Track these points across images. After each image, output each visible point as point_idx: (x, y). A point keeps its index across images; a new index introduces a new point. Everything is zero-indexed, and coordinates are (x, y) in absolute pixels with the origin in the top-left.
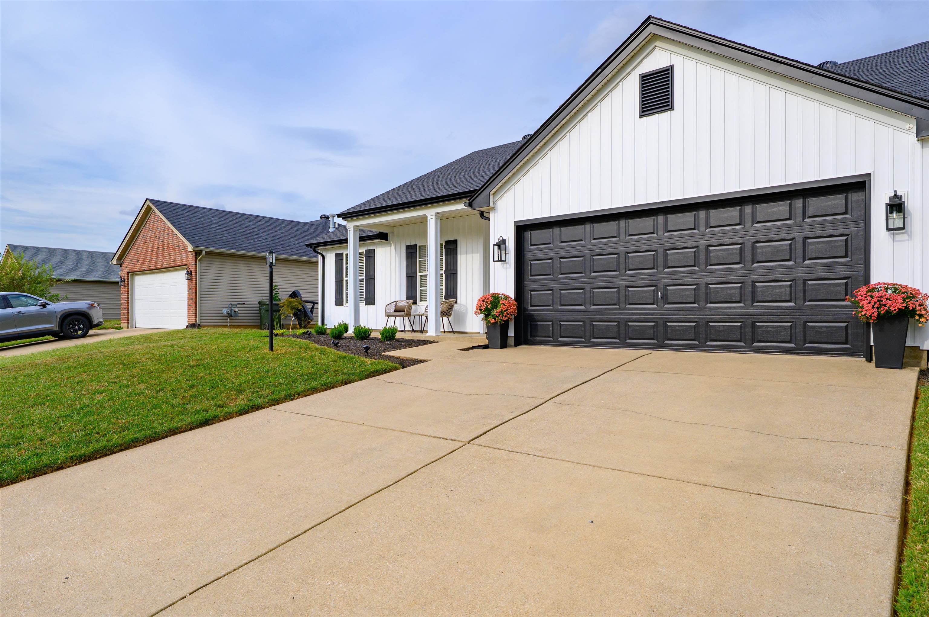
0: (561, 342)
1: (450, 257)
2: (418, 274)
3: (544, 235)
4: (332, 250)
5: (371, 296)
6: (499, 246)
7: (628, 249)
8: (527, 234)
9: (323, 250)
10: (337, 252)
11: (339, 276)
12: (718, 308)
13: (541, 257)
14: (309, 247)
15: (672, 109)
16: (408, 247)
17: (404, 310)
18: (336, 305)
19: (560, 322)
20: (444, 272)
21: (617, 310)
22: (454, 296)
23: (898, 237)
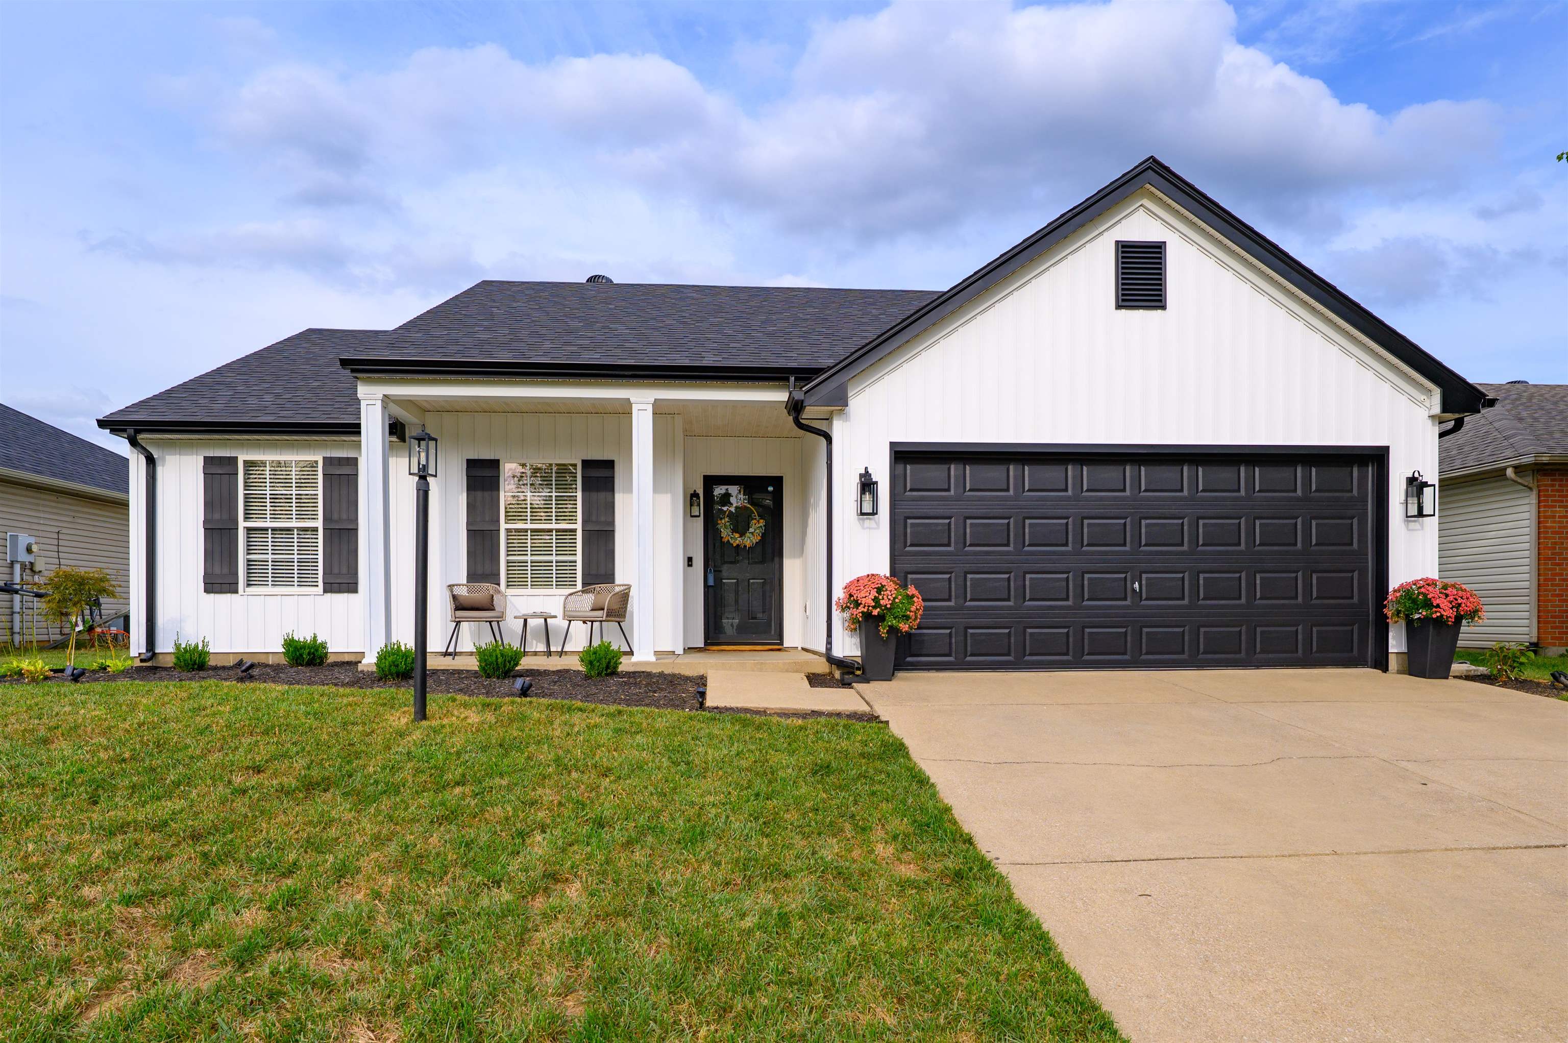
0: (969, 663)
1: (594, 495)
2: (503, 526)
3: (933, 472)
4: (189, 446)
5: (344, 570)
6: (867, 485)
7: (1086, 512)
8: (900, 467)
9: (159, 444)
10: (211, 454)
11: (217, 516)
12: (1212, 606)
13: (932, 512)
14: (113, 431)
15: (1164, 307)
16: (472, 464)
17: (490, 607)
18: (207, 591)
19: (966, 628)
20: (579, 526)
21: (1068, 608)
22: (609, 577)
23: (1412, 525)
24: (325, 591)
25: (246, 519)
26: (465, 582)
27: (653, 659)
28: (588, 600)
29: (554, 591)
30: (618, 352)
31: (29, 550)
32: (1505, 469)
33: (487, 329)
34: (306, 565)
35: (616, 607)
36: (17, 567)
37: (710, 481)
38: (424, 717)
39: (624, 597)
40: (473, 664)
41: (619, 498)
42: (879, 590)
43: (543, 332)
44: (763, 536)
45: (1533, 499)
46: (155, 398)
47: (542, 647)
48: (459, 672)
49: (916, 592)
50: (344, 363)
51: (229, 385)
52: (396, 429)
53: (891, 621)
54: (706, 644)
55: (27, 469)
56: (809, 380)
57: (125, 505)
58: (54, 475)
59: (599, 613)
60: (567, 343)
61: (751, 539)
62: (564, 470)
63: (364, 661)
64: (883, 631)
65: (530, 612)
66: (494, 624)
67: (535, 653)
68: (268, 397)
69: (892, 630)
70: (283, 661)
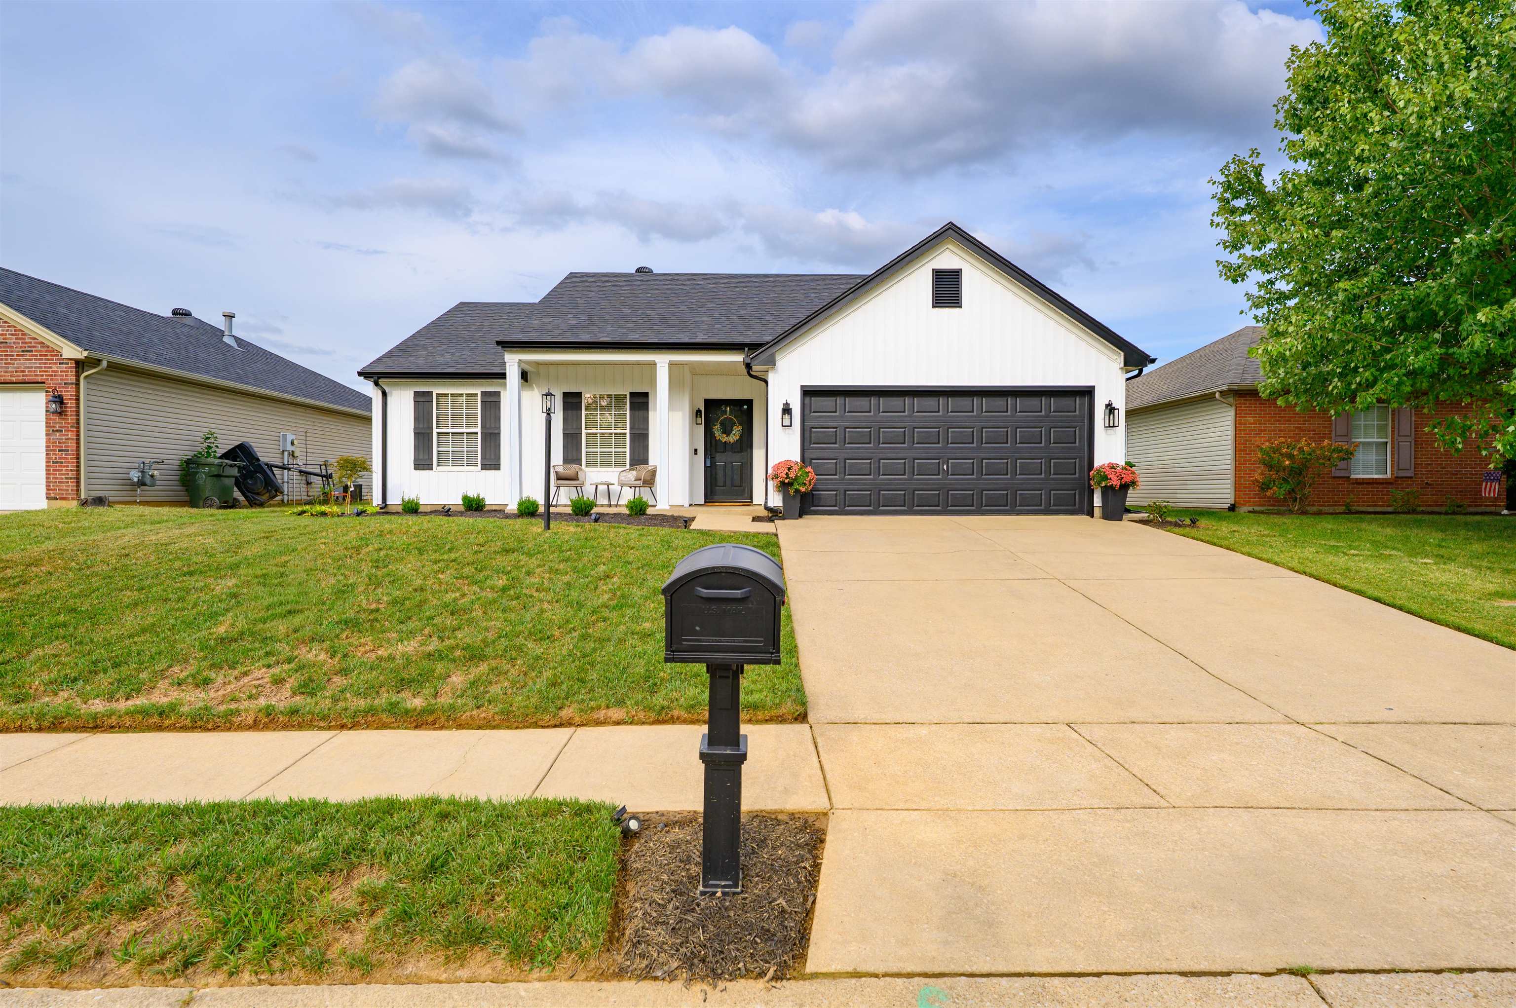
0: (847, 511)
1: (637, 413)
2: (584, 431)
3: (827, 402)
4: (407, 385)
5: (493, 457)
6: (787, 410)
7: (916, 424)
8: (807, 400)
9: (388, 384)
10: (418, 390)
11: (421, 426)
12: (990, 479)
13: (825, 425)
14: (365, 378)
15: (960, 307)
16: (566, 395)
17: (576, 479)
18: (415, 469)
19: (846, 491)
20: (628, 431)
21: (905, 479)
22: (645, 461)
23: (1109, 432)
24: (482, 469)
25: (438, 427)
26: (561, 463)
27: (668, 508)
28: (633, 475)
29: (613, 469)
30: (649, 333)
31: (292, 443)
32: (1215, 393)
33: (575, 316)
34: (471, 454)
35: (649, 478)
36: (286, 454)
37: (708, 403)
38: (549, 529)
39: (654, 473)
40: (569, 510)
41: (651, 414)
42: (789, 469)
43: (607, 318)
44: (741, 436)
45: (1232, 412)
46: (384, 356)
47: (606, 502)
48: (560, 514)
49: (811, 470)
50: (498, 343)
51: (424, 347)
52: (524, 376)
53: (796, 486)
54: (705, 502)
55: (291, 394)
56: (757, 349)
57: (369, 420)
58: (306, 396)
59: (639, 482)
60: (621, 327)
61: (734, 437)
62: (619, 399)
63: (508, 508)
64: (792, 492)
65: (599, 481)
66: (579, 488)
67: (602, 506)
68: (448, 355)
69: (797, 491)
70: (462, 509)
